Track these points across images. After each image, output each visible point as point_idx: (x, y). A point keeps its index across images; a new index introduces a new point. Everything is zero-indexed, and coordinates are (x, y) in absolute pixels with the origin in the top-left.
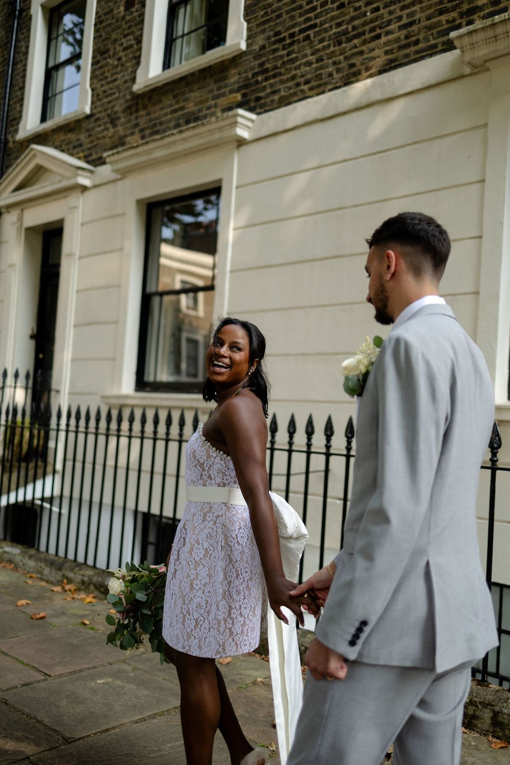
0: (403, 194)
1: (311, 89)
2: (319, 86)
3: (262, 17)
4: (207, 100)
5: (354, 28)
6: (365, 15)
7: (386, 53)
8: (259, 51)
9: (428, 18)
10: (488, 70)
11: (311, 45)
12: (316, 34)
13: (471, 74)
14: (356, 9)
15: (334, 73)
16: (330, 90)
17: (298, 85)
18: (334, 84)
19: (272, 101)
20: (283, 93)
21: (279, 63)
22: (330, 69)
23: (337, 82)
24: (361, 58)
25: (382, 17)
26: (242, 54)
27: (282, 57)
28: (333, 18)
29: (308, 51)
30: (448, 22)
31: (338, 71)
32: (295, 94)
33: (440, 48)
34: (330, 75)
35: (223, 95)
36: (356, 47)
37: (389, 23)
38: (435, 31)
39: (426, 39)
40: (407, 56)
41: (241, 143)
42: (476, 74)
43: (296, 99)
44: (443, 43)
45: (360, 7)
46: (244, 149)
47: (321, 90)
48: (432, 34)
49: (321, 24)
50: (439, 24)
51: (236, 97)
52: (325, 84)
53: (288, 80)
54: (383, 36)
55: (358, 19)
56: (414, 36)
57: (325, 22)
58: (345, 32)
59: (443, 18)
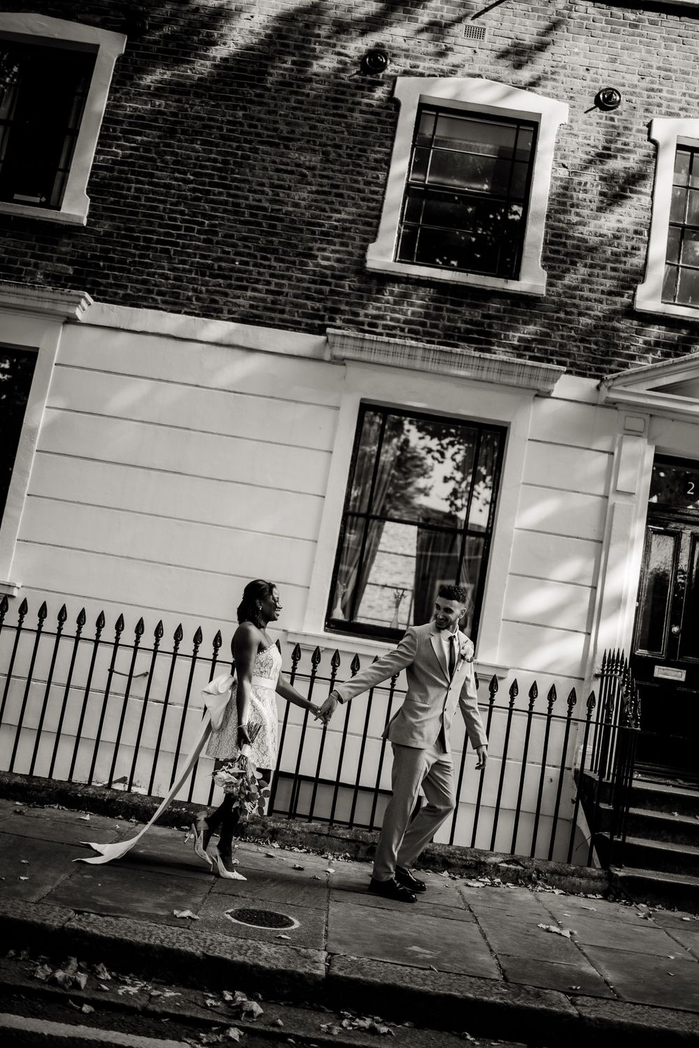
0: (256, 438)
1: (164, 302)
2: (174, 304)
3: (112, 203)
4: (25, 255)
5: (220, 268)
6: (233, 261)
7: (252, 306)
8: (104, 235)
9: (296, 296)
10: (345, 365)
11: (170, 260)
12: (176, 252)
13: (329, 362)
14: (224, 252)
15: (194, 299)
16: (186, 313)
17: (150, 292)
18: (192, 309)
19: (116, 294)
20: (129, 292)
21: (129, 260)
22: (190, 294)
23: (195, 309)
24: (225, 299)
25: (250, 272)
26: (80, 228)
27: (134, 255)
28: (197, 248)
29: (165, 264)
30: (313, 308)
31: (198, 299)
32: (145, 299)
33: (303, 327)
34: (189, 299)
35: (49, 259)
36: (220, 285)
37: (257, 281)
38: (300, 311)
39: (291, 313)
40: (272, 319)
41: (71, 320)
42: (334, 363)
43: (145, 304)
44: (307, 324)
45: (228, 253)
46: (70, 328)
47: (177, 308)
48: (298, 312)
49: (184, 246)
50: (304, 306)
51: (68, 269)
52: (183, 305)
53: (137, 281)
54: (249, 290)
55: (225, 262)
56: (280, 305)
57: (189, 247)
58: (210, 267)
59: (309, 303)
